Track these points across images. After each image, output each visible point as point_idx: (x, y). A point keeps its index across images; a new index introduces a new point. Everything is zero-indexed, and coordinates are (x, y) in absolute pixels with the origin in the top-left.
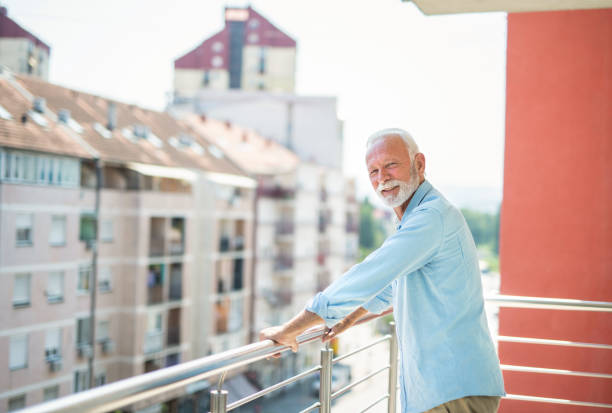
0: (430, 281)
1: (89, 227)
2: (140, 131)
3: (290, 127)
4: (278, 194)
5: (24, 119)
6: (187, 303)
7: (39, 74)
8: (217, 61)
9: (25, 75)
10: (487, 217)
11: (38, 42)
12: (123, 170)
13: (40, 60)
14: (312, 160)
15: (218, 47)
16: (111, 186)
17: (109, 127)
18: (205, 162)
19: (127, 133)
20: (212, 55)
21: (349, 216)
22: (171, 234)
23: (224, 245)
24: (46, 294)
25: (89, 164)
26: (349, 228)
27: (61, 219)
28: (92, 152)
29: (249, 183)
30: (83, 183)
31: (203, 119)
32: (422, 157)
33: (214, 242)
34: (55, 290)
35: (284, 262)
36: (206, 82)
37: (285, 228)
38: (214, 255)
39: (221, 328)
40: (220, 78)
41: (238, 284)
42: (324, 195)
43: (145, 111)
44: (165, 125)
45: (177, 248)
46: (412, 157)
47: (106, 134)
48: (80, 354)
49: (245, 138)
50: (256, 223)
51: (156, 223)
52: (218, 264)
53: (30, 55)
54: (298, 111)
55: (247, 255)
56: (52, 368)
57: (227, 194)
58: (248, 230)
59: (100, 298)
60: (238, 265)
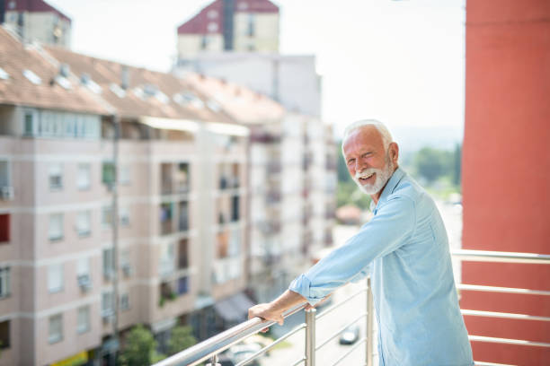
0: (404, 263)
1: (109, 173)
2: (149, 89)
3: (276, 83)
4: (267, 139)
5: (52, 83)
6: (193, 234)
7: (64, 43)
8: (213, 27)
9: (51, 45)
10: (447, 154)
11: (62, 16)
12: (136, 124)
13: (64, 31)
14: (295, 110)
15: (213, 14)
16: (126, 136)
17: (124, 87)
18: (205, 114)
19: (138, 93)
20: (208, 21)
21: (328, 157)
22: (177, 176)
23: (223, 185)
24: (75, 229)
25: (107, 120)
26: (329, 167)
27: (85, 167)
28: (109, 109)
29: (242, 132)
30: (104, 135)
31: (202, 77)
32: (396, 146)
33: (214, 182)
34: (83, 225)
35: (274, 196)
36: (204, 45)
37: (274, 168)
38: (215, 193)
39: (223, 254)
40: (216, 42)
41: (235, 217)
42: (306, 140)
43: (153, 73)
44: (170, 84)
45: (183, 188)
46: (386, 146)
47: (121, 93)
48: (106, 278)
49: (238, 93)
50: (249, 166)
51: (165, 168)
52: (219, 201)
53: (55, 26)
54: (283, 68)
55: (242, 192)
56: (84, 290)
57: (224, 141)
58: (243, 172)
59: (122, 230)
60: (235, 201)
